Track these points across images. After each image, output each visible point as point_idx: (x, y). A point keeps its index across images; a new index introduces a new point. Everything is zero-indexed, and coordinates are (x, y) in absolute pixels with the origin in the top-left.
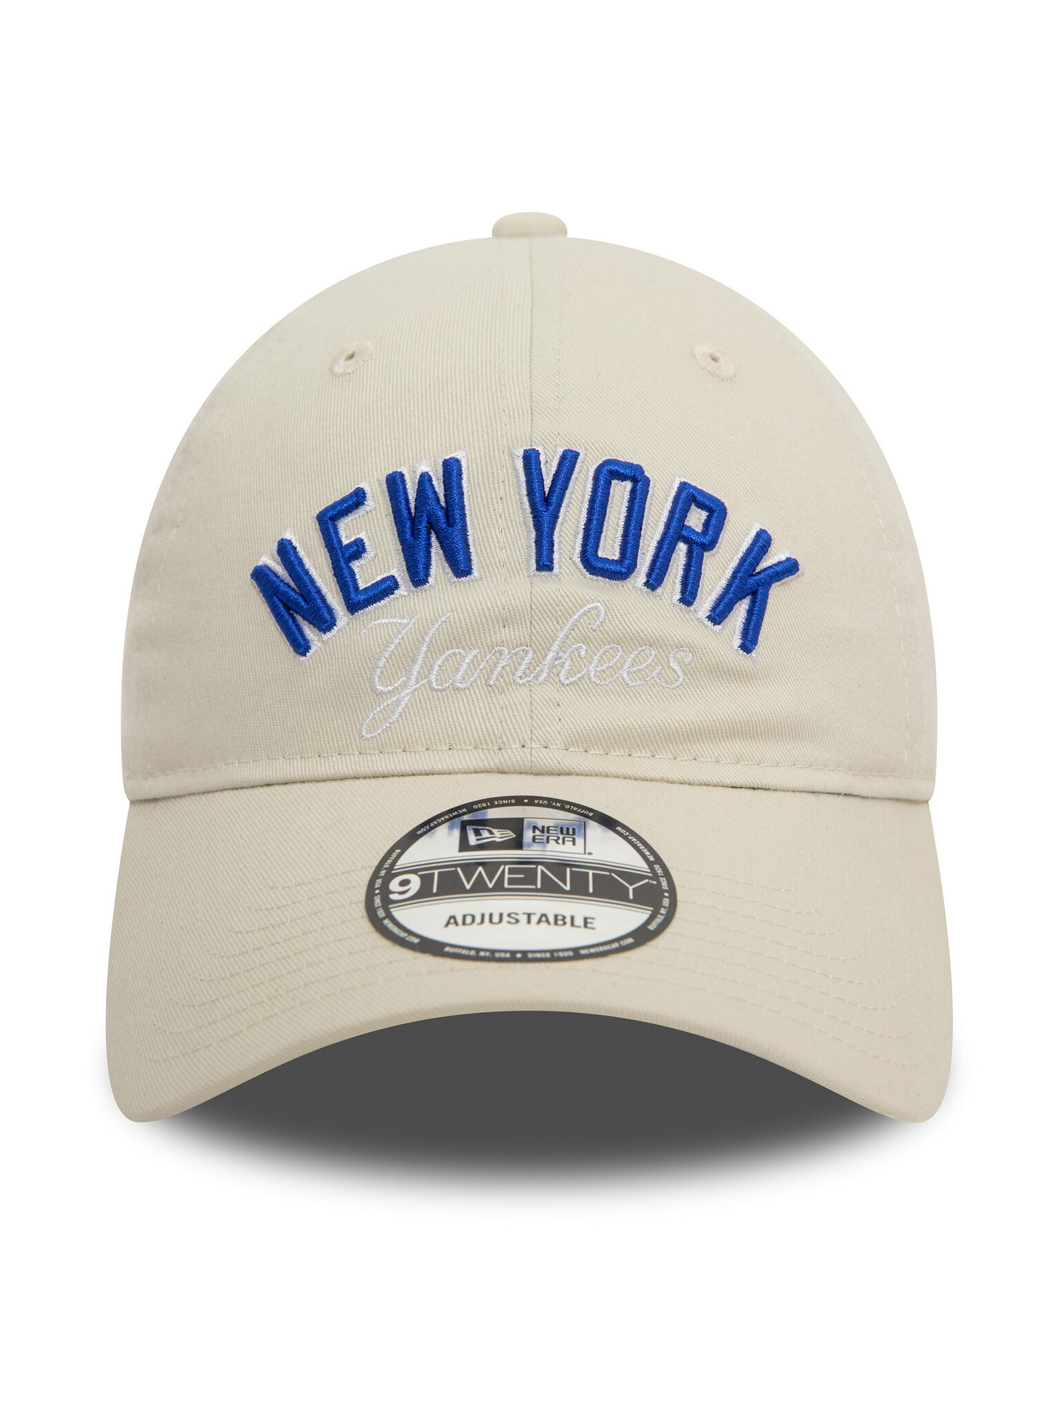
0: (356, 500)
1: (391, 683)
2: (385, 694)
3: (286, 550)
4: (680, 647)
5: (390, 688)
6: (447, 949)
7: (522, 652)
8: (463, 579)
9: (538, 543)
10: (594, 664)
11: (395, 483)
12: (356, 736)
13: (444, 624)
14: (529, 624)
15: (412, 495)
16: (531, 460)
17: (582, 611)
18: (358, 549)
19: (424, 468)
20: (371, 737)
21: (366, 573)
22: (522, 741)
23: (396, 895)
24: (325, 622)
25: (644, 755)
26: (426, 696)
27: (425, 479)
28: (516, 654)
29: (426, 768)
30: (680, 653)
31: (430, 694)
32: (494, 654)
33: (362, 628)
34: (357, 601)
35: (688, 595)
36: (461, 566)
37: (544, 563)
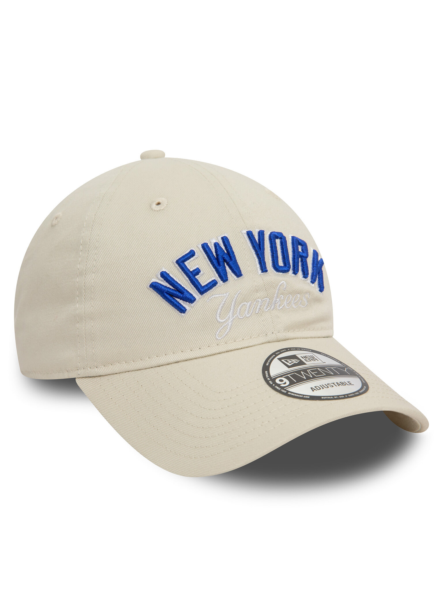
0: (192, 254)
1: (224, 318)
2: (223, 322)
3: (164, 275)
4: (306, 293)
5: (224, 320)
6: (322, 398)
7: (266, 300)
8: (240, 278)
9: (260, 263)
10: (286, 301)
11: (205, 247)
12: (215, 339)
13: (239, 294)
14: (265, 291)
15: (213, 250)
16: (250, 234)
17: (280, 284)
18: (197, 272)
19: (214, 241)
20: (221, 339)
21: (203, 279)
22: (272, 331)
23: (283, 385)
24: (191, 300)
25: (303, 330)
26: (238, 321)
27: (216, 245)
28: (264, 301)
29: (246, 346)
30: (306, 295)
31: (239, 320)
32: (256, 302)
33: (207, 300)
34: (203, 290)
35: (305, 275)
36: (238, 273)
37: (264, 269)
